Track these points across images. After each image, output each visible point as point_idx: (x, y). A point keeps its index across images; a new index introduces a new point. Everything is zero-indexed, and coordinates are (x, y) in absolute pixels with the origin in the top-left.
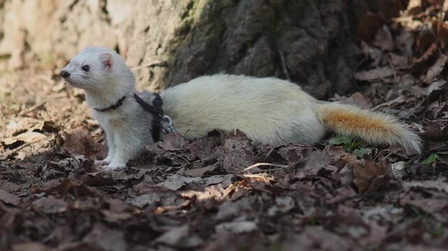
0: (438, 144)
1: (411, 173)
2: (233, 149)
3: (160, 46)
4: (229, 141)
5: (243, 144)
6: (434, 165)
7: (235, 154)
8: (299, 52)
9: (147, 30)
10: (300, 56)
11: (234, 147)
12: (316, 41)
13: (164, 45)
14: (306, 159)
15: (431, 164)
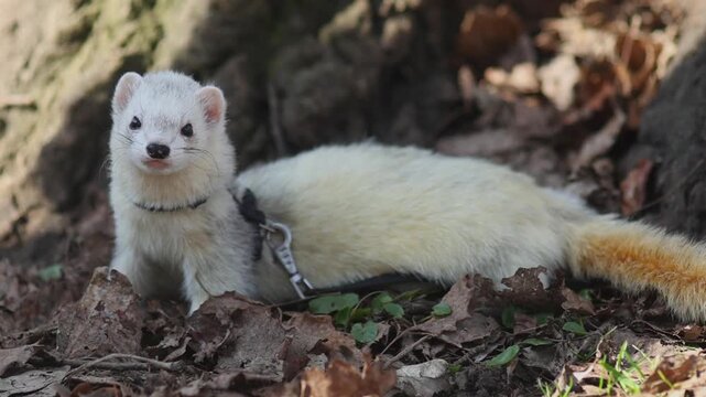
0: (535, 320)
1: (456, 386)
2: (96, 313)
3: (26, 65)
4: (96, 289)
5: (121, 303)
6: (509, 370)
7: (98, 323)
8: (308, 92)
9: (14, 27)
10: (308, 102)
11: (100, 307)
12: (349, 70)
13: (34, 64)
14: (240, 331)
15: (504, 366)
